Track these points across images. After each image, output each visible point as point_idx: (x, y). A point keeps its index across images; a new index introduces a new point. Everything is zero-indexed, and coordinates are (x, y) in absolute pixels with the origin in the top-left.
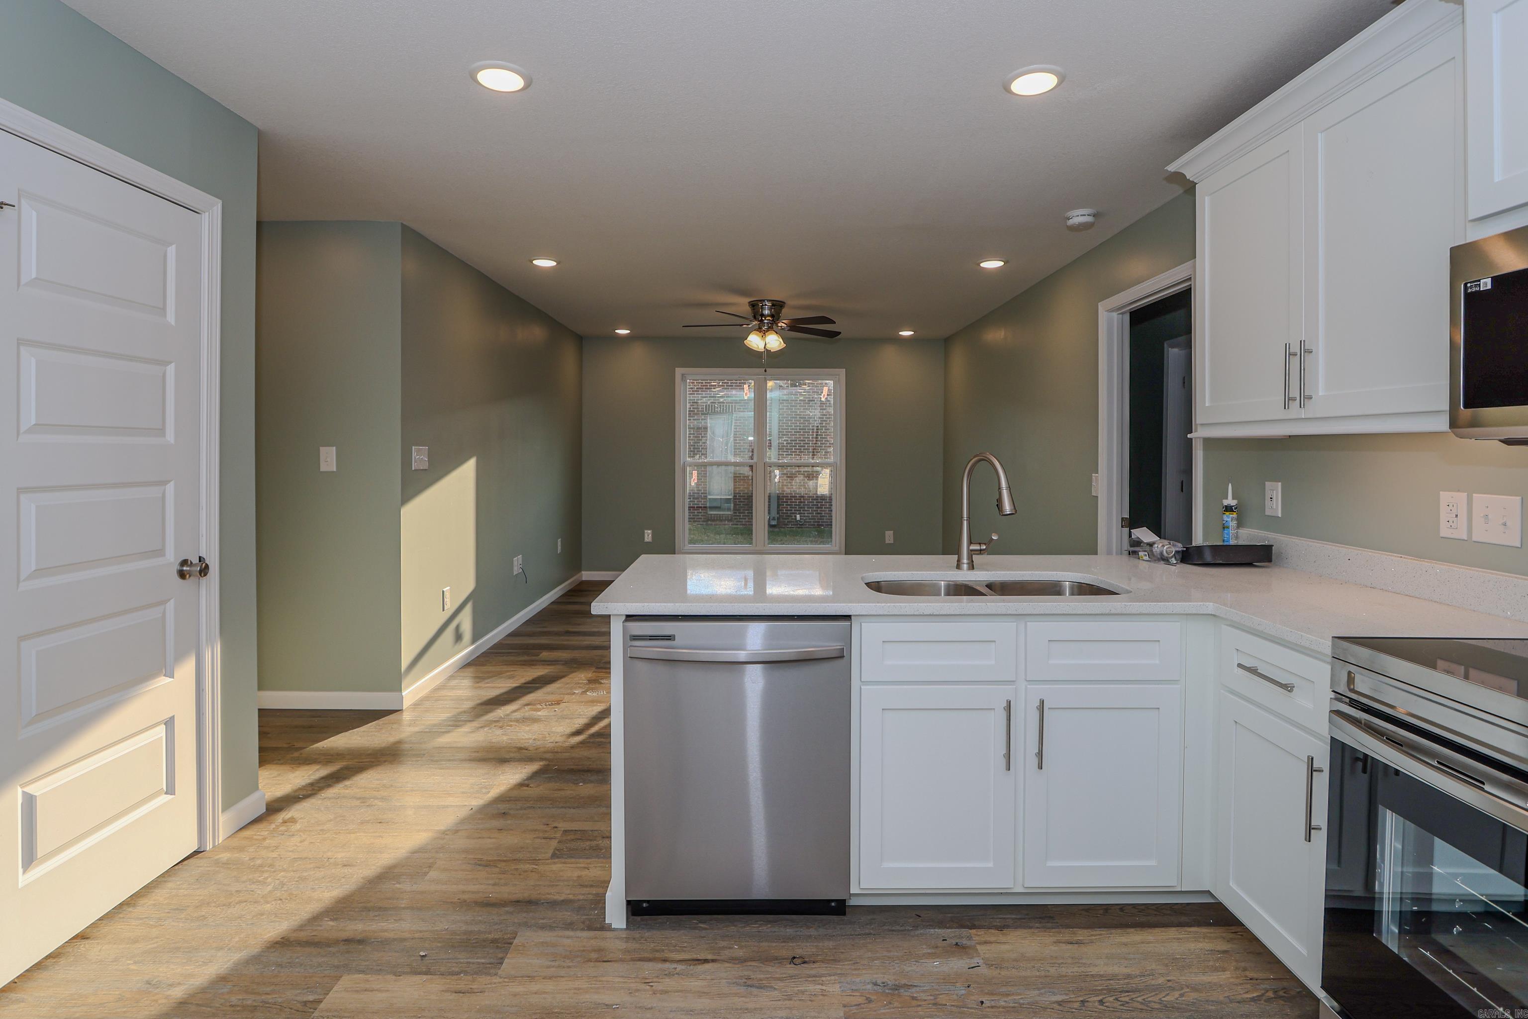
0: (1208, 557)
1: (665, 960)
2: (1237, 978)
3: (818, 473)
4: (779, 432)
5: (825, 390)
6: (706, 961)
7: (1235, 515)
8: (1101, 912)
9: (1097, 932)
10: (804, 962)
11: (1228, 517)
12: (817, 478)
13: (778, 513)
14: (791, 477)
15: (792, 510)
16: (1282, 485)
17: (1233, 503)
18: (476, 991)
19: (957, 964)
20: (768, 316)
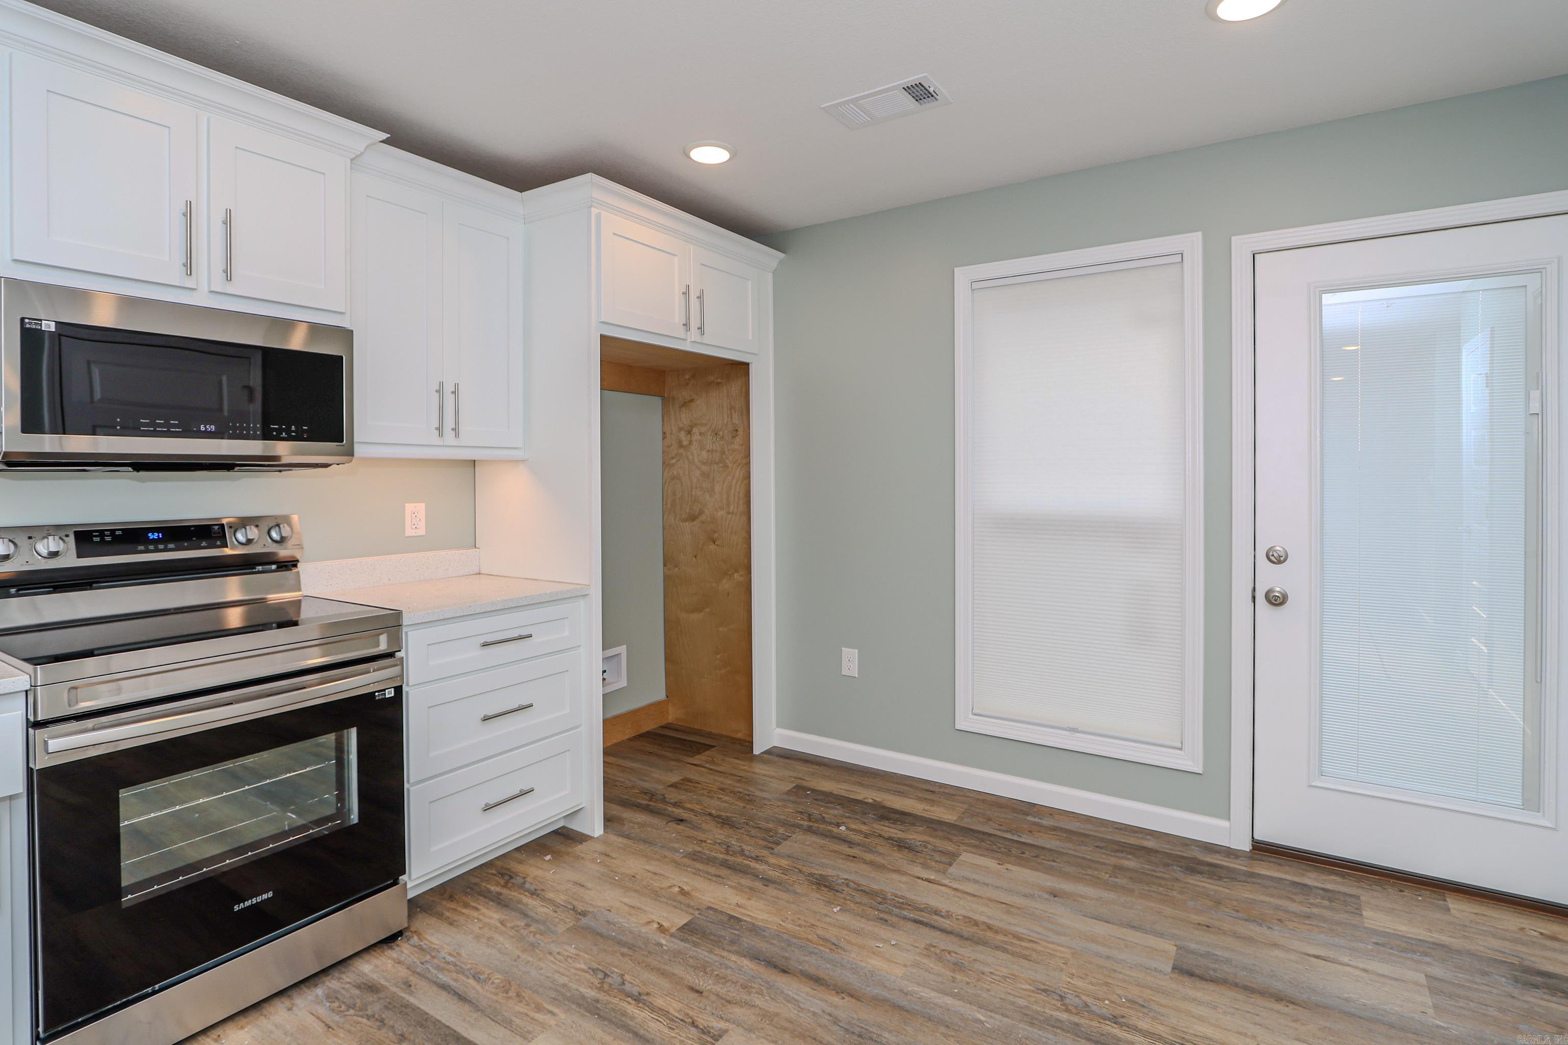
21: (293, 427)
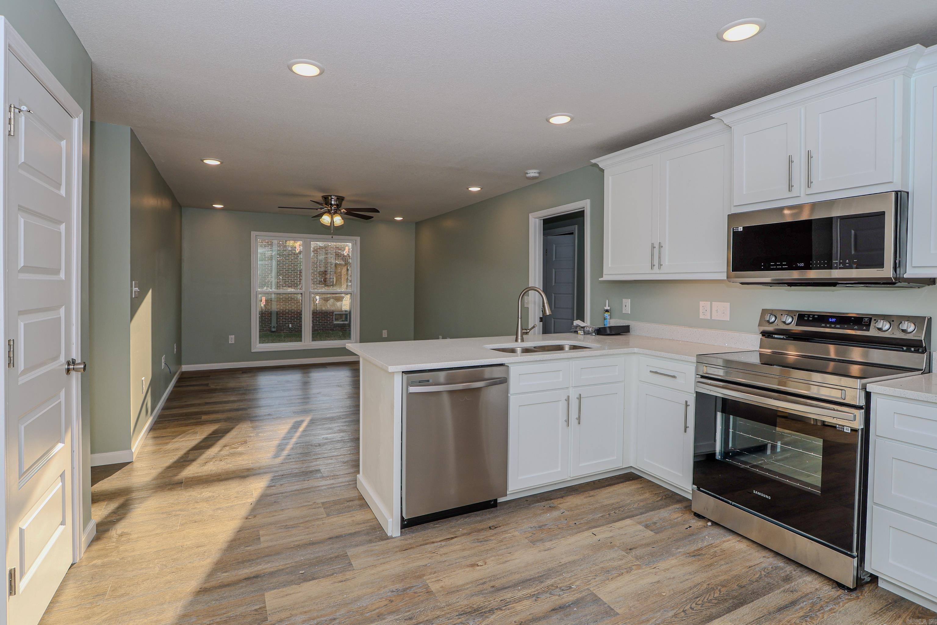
0: (608, 332)
1: (433, 543)
2: (651, 494)
3: (343, 298)
4: (277, 272)
5: (347, 248)
6: (452, 538)
7: (609, 314)
8: (592, 484)
9: (596, 491)
10: (496, 528)
11: (607, 314)
12: (342, 301)
13: (277, 324)
14: (326, 300)
15: (286, 322)
16: (631, 301)
17: (609, 308)
18: (351, 578)
19: (555, 514)
20: (334, 205)
21: (847, 261)
